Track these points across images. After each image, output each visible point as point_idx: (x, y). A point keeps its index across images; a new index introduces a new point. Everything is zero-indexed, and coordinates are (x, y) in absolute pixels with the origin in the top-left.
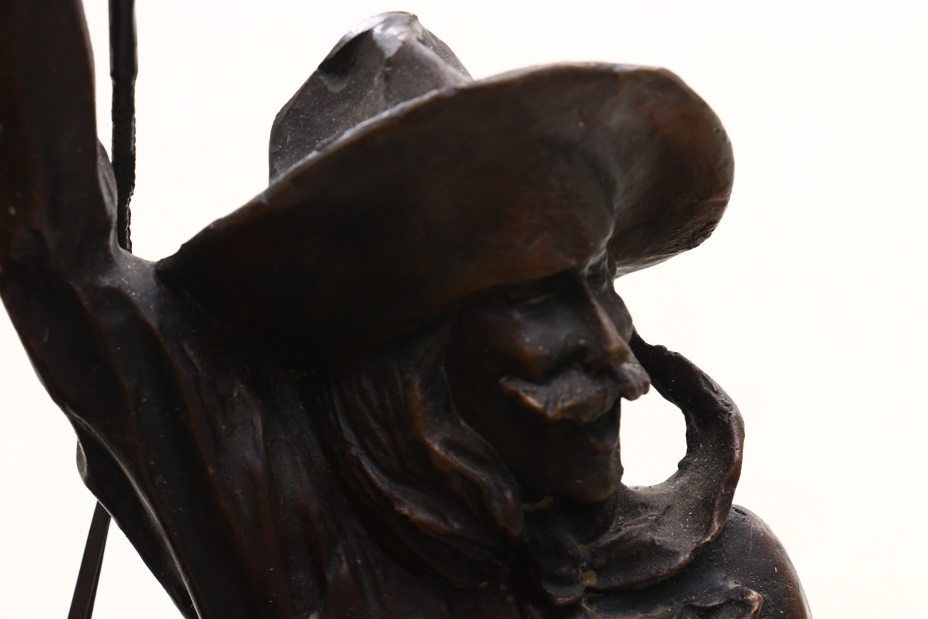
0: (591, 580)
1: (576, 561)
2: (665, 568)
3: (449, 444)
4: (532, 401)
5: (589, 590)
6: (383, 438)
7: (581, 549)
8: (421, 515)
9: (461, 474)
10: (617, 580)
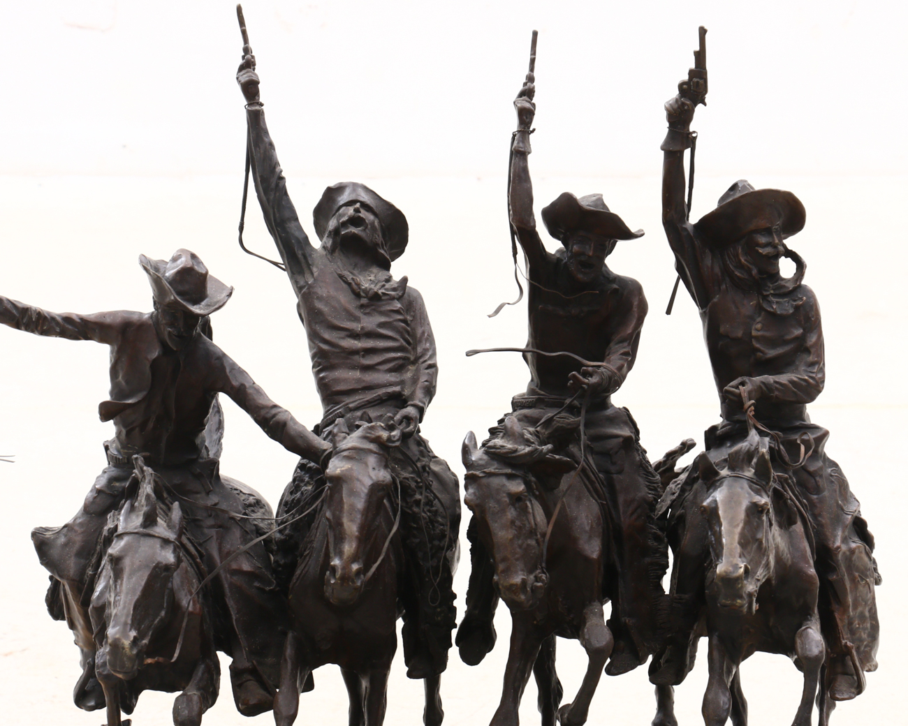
0: (772, 292)
1: (769, 287)
2: (787, 290)
3: (745, 260)
4: (760, 251)
5: (771, 294)
6: (734, 260)
7: (771, 285)
8: (738, 274)
9: (747, 266)
10: (777, 292)
